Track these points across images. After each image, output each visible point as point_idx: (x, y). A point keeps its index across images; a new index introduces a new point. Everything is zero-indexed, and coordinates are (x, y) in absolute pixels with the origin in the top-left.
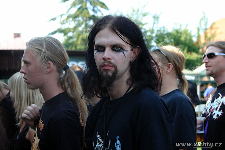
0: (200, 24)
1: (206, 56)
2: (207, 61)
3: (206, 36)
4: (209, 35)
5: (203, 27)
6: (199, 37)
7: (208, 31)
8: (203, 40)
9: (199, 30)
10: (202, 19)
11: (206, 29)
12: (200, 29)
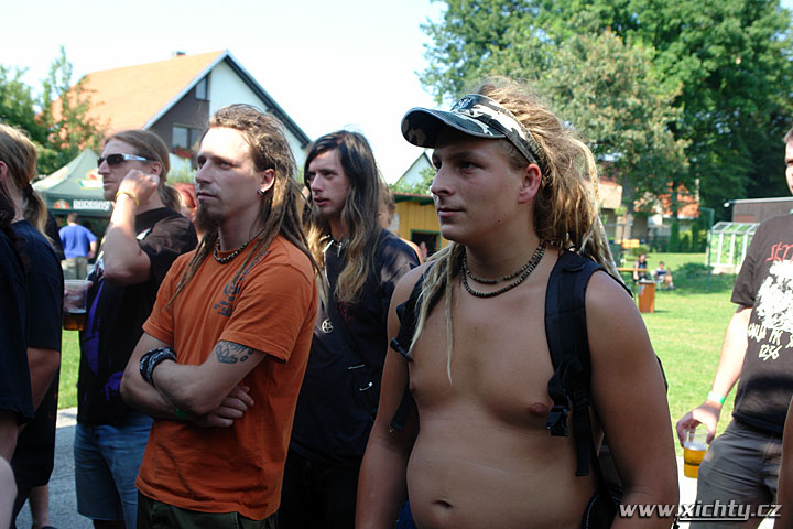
0: (53, 74)
1: (105, 161)
2: (107, 170)
3: (65, 107)
4: (73, 104)
5: (60, 83)
6: (48, 105)
7: (73, 94)
8: (57, 115)
9: (48, 88)
10: (59, 65)
11: (66, 90)
12: (53, 89)
